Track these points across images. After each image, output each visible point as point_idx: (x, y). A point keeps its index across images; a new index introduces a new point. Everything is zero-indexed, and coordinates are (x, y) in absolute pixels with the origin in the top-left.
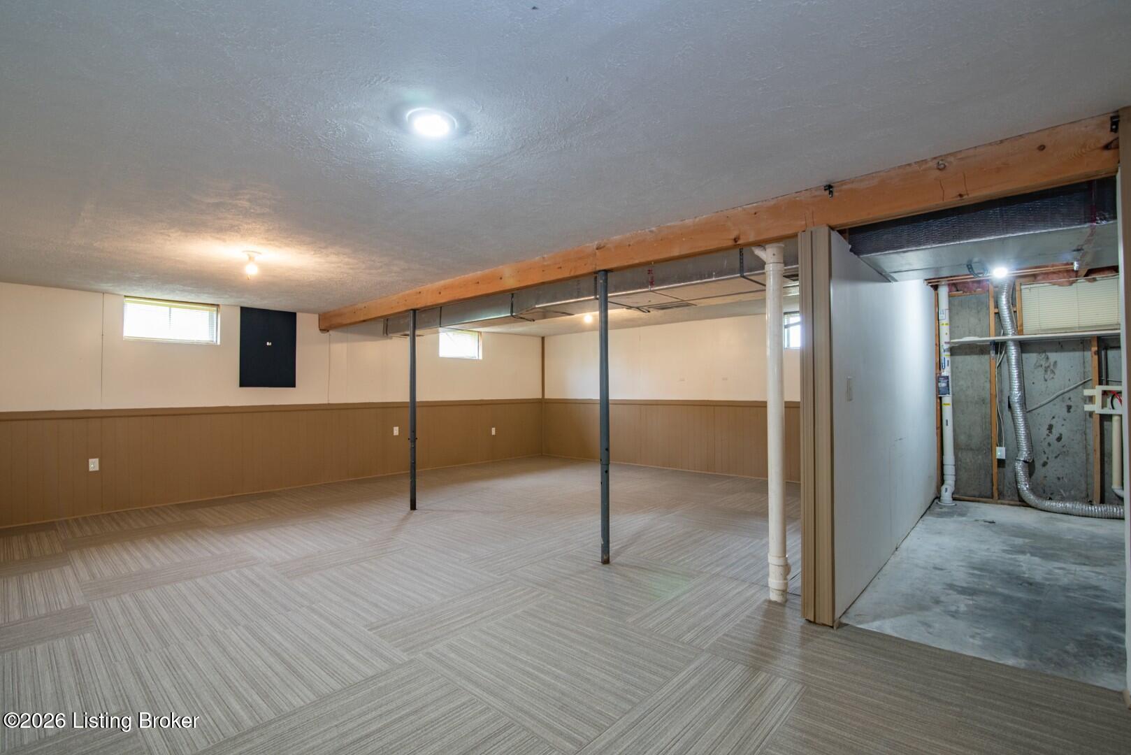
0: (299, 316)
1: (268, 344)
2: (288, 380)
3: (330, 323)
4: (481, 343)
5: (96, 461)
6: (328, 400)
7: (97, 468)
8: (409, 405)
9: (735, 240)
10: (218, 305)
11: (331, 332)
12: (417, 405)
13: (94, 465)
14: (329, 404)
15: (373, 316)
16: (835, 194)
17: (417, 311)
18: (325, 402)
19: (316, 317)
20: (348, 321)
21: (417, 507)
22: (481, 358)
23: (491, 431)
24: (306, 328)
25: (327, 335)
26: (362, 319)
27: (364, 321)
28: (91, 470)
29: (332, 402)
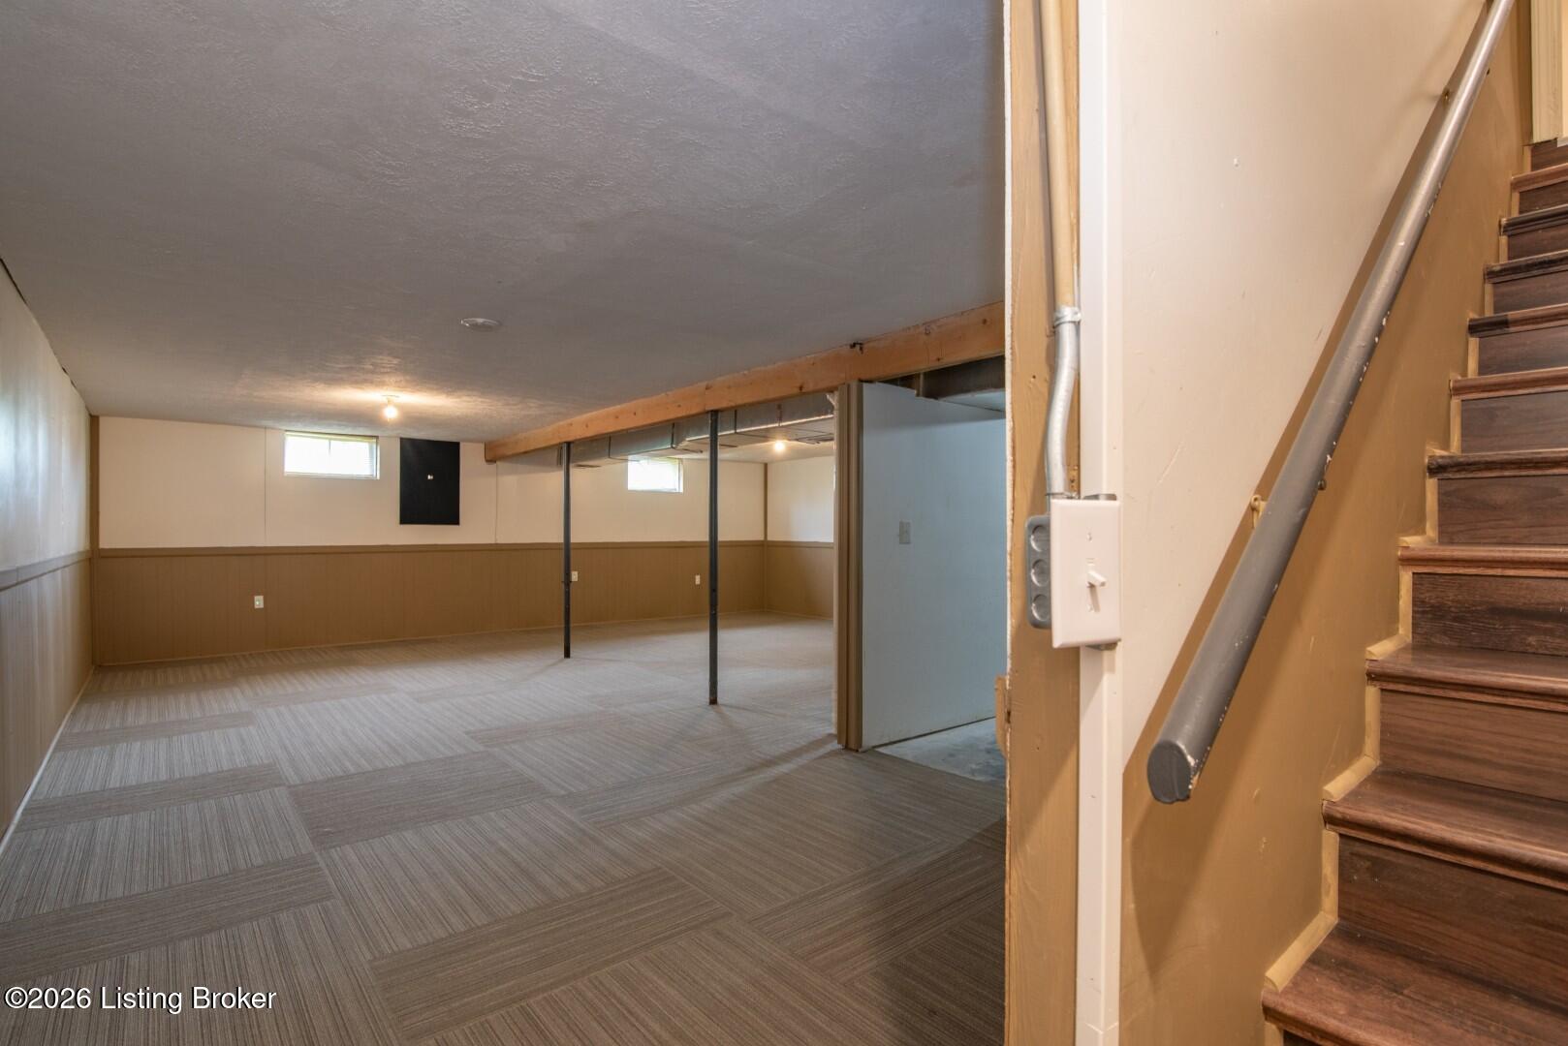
0: (461, 445)
1: (429, 477)
2: (451, 517)
3: (496, 453)
4: (682, 472)
5: (261, 598)
6: (496, 540)
7: (262, 606)
8: (563, 547)
9: (801, 388)
10: (377, 437)
11: (498, 463)
12: (571, 546)
13: (259, 602)
14: (497, 544)
15: (532, 448)
16: (865, 351)
17: (572, 445)
18: (492, 541)
19: (483, 446)
20: (510, 453)
21: (571, 655)
22: (682, 490)
23: (695, 579)
24: (470, 461)
25: (493, 467)
26: (523, 450)
27: (525, 453)
28: (256, 607)
29: (501, 541)
